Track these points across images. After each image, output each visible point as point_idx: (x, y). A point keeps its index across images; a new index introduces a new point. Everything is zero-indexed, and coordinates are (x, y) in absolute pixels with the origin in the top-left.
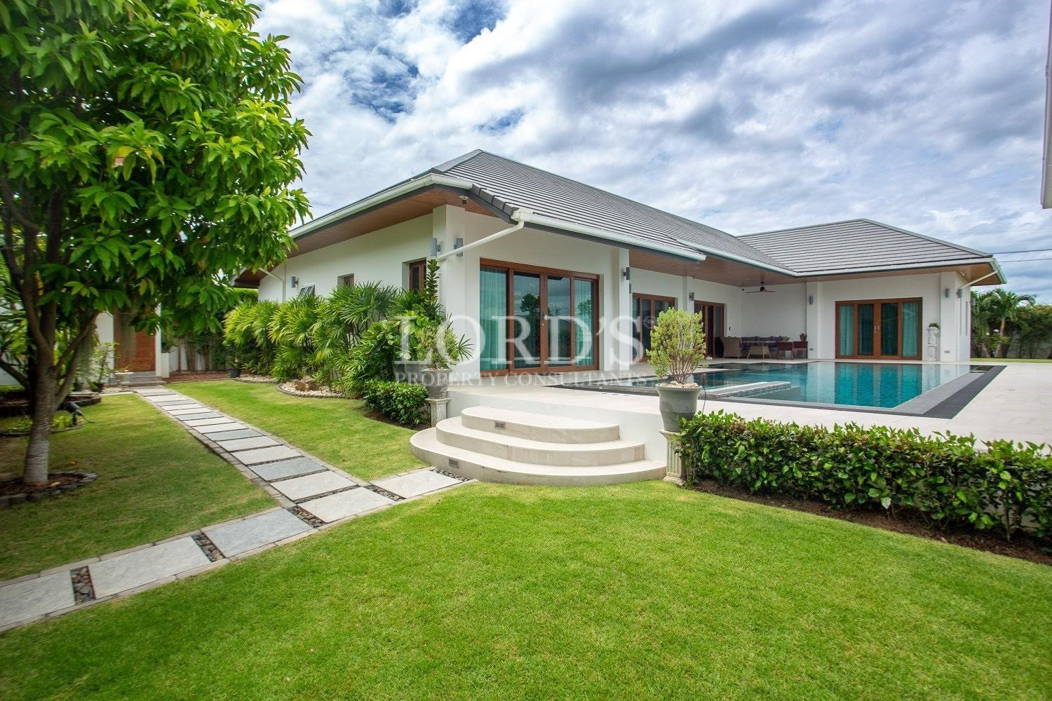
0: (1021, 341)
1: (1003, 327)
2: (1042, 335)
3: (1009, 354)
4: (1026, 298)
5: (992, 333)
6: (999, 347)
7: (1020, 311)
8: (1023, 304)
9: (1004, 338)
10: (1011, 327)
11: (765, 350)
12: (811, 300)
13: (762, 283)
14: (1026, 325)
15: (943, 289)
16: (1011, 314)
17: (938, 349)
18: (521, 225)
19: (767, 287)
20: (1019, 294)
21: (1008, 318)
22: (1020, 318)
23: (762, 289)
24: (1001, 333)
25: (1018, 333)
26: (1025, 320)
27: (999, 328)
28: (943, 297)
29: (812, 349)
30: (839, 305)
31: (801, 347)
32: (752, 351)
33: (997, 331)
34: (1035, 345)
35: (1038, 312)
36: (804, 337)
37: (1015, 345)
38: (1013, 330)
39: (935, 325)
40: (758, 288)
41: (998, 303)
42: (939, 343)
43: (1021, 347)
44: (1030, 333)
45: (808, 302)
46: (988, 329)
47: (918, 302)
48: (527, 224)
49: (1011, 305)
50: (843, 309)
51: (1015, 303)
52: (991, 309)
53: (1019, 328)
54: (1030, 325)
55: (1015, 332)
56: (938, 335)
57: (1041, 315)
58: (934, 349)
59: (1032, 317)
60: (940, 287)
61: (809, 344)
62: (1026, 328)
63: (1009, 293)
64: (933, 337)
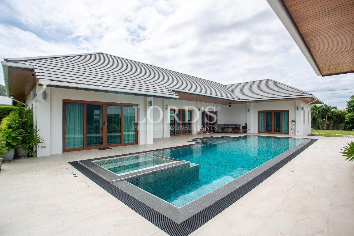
0: (334, 123)
1: (327, 118)
2: (341, 121)
3: (329, 128)
4: (335, 108)
5: (323, 121)
6: (325, 125)
7: (332, 113)
8: (333, 110)
9: (327, 122)
10: (329, 118)
11: (230, 130)
12: (249, 110)
13: (230, 103)
14: (335, 118)
15: (296, 107)
16: (329, 114)
17: (295, 130)
18: (45, 87)
19: (232, 105)
20: (332, 106)
21: (328, 115)
22: (333, 115)
23: (230, 106)
24: (326, 121)
25: (333, 120)
26: (335, 116)
27: (325, 119)
28: (296, 110)
29: (249, 129)
30: (259, 112)
31: (245, 128)
32: (226, 130)
33: (324, 120)
34: (339, 125)
35: (339, 113)
36: (246, 124)
37: (331, 125)
38: (331, 119)
39: (293, 121)
40: (228, 105)
41: (324, 109)
42: (295, 128)
43: (333, 126)
44: (336, 120)
45: (248, 111)
46: (321, 119)
47: (288, 111)
48: (48, 86)
49: (329, 110)
50: (261, 114)
51: (331, 110)
52: (322, 112)
53: (332, 118)
54: (336, 118)
55: (331, 120)
56: (295, 125)
57: (340, 114)
58: (293, 130)
59: (337, 115)
60: (295, 106)
61: (248, 127)
62: (335, 119)
63: (329, 106)
64: (293, 126)
